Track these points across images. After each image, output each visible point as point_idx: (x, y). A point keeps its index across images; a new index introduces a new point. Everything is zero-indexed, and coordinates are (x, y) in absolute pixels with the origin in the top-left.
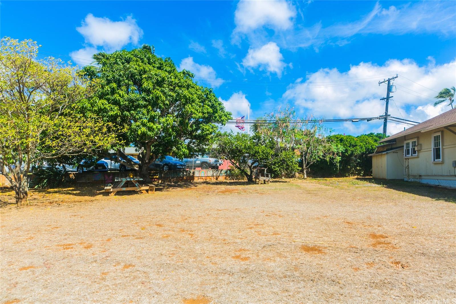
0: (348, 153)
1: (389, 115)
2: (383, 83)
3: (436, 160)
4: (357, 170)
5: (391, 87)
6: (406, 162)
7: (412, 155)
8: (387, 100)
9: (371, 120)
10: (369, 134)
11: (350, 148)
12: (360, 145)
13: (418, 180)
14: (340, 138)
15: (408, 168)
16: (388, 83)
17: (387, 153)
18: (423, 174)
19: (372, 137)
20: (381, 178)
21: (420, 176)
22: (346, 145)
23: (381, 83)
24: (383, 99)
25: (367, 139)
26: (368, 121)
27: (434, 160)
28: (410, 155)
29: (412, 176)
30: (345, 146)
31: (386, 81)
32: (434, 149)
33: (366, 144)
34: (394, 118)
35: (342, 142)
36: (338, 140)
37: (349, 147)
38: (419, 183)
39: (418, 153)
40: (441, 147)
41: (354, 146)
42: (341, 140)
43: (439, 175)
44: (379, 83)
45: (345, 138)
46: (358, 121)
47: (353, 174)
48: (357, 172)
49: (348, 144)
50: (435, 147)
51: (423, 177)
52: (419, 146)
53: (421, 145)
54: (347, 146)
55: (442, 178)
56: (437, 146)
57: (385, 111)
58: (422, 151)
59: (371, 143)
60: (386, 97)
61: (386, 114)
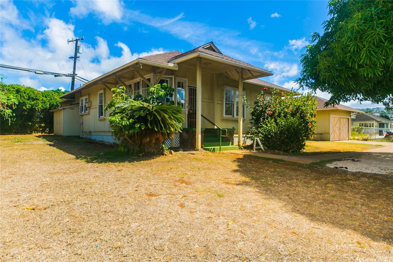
0: (26, 107)
1: (76, 75)
2: (72, 42)
3: (100, 117)
4: (40, 127)
5: (78, 48)
6: (81, 119)
7: (85, 112)
8: (75, 60)
9: (58, 76)
10: (56, 90)
11: (29, 102)
12: (42, 100)
13: (88, 137)
14: (16, 89)
15: (82, 125)
16: (76, 43)
17: (63, 108)
18: (92, 130)
19: (59, 93)
20: (59, 135)
21: (90, 132)
22: (24, 97)
23: (70, 41)
24: (72, 58)
25: (52, 95)
26: (55, 76)
27: (99, 117)
28: (84, 112)
29: (85, 132)
30: (23, 99)
31: (74, 41)
32: (99, 106)
33: (51, 99)
34: (80, 78)
35: (18, 93)
36: (14, 91)
37: (28, 100)
38: (90, 139)
39: (89, 110)
40: (103, 104)
41: (33, 100)
42: (18, 91)
43: (102, 131)
44: (68, 42)
45: (22, 89)
46: (42, 74)
47: (37, 131)
48: (41, 129)
49: (26, 96)
50: (100, 104)
51: (93, 134)
52: (89, 103)
53: (91, 102)
54: (24, 99)
55: (104, 134)
56: (101, 104)
57: (73, 70)
58: (92, 108)
59: (56, 99)
60: (74, 56)
61: (74, 73)
